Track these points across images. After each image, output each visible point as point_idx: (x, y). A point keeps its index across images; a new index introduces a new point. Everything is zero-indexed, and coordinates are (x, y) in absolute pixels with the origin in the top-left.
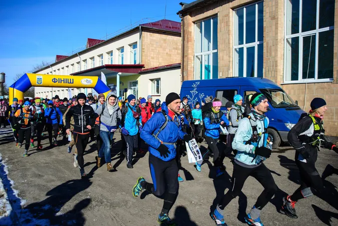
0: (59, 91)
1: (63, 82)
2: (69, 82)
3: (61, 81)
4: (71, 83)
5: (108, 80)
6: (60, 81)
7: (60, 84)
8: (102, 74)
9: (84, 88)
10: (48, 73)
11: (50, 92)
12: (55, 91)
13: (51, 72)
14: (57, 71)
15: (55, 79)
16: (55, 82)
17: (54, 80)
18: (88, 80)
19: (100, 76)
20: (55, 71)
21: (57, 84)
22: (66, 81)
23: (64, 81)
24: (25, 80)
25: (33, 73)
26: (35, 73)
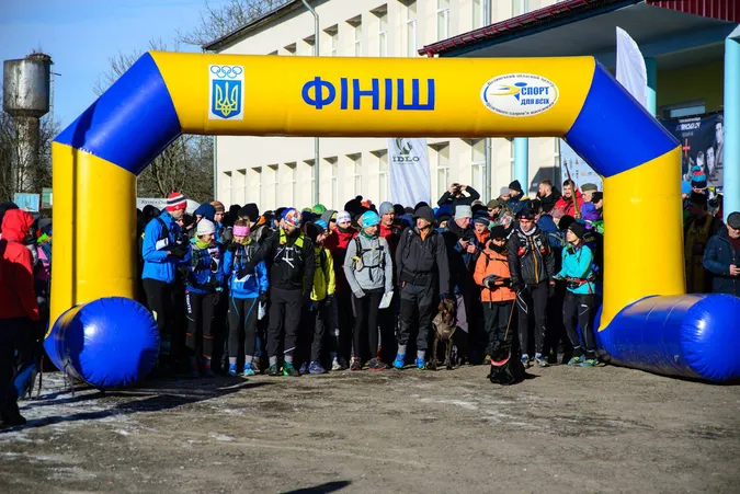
0: (355, 157)
1: (366, 101)
2: (408, 100)
3: (358, 94)
4: (416, 106)
5: (659, 76)
6: (352, 94)
7: (350, 117)
8: (623, 38)
9: (511, 135)
10: (292, 48)
11: (301, 165)
12: (332, 160)
13: (311, 41)
14: (345, 29)
15: (318, 83)
16: (319, 103)
17: (312, 93)
18: (532, 83)
19: (605, 52)
20: (333, 31)
21: (332, 113)
22: (388, 93)
23: (374, 93)
24: (142, 95)
25: (208, 47)
26: (216, 46)
